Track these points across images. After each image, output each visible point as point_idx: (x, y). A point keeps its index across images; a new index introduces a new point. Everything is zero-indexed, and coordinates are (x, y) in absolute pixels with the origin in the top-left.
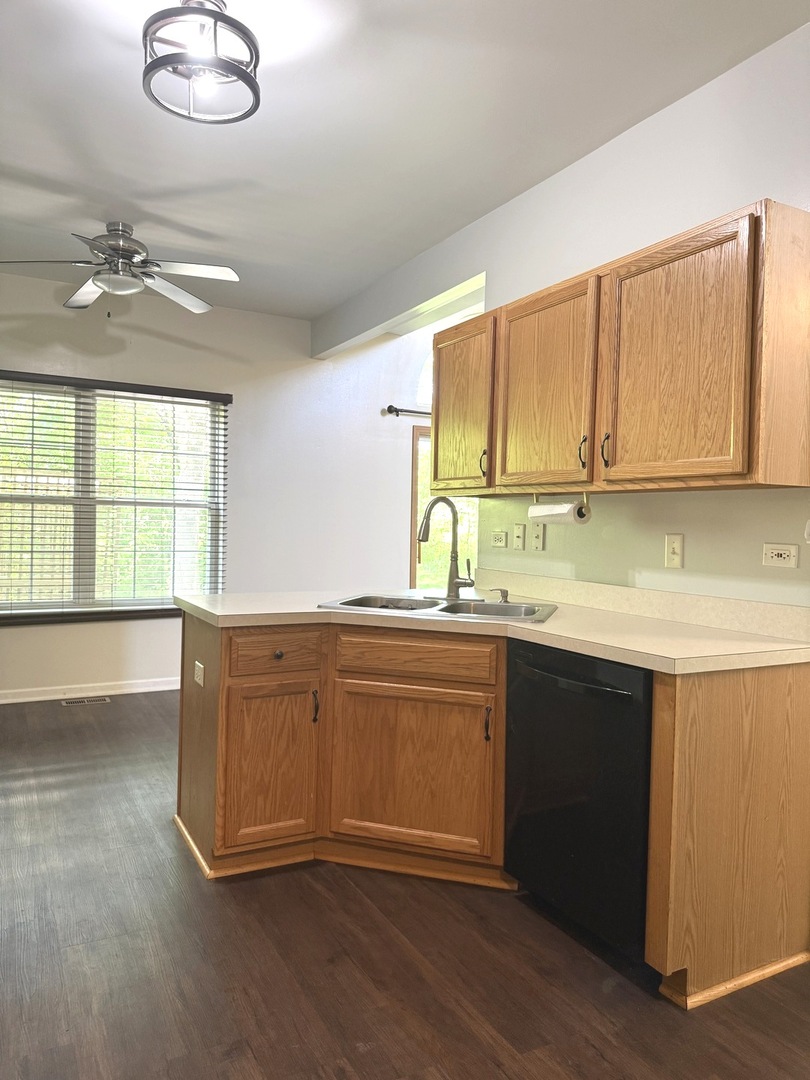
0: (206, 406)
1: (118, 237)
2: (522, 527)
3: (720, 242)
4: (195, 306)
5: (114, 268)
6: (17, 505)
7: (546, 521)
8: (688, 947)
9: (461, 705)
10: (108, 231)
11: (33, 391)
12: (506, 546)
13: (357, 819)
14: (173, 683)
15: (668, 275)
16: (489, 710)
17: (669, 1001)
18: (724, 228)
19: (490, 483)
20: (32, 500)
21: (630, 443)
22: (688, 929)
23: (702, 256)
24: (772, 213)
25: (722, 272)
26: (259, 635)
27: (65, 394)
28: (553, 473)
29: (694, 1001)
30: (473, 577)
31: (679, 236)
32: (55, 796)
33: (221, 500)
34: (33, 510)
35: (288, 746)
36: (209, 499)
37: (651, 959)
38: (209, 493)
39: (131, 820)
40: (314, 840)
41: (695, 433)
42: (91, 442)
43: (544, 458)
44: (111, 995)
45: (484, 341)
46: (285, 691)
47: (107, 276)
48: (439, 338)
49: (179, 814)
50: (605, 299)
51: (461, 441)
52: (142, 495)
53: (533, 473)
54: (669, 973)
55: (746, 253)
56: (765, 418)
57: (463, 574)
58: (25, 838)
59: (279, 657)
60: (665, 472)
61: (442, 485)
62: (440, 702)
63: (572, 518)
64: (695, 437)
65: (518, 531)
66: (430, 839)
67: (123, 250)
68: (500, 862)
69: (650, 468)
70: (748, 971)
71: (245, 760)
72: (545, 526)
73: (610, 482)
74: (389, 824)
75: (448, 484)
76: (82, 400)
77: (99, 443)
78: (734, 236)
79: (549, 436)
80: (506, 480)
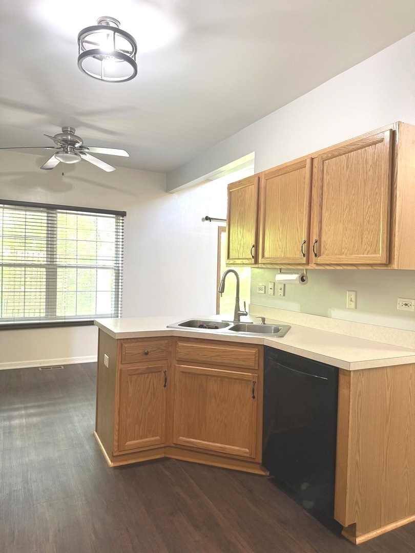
0: (113, 217)
1: (68, 134)
2: (273, 284)
3: (375, 143)
4: (107, 168)
5: (66, 150)
6: (17, 268)
7: (285, 282)
8: (357, 512)
9: (240, 380)
10: (63, 131)
11: (26, 211)
12: (265, 293)
13: (187, 437)
14: (94, 358)
15: (348, 159)
16: (254, 383)
17: (347, 540)
18: (377, 136)
19: (256, 262)
20: (25, 266)
21: (328, 245)
22: (357, 503)
23: (365, 150)
24: (401, 128)
25: (375, 159)
26: (136, 342)
27: (41, 212)
28: (288, 258)
29: (360, 540)
30: (247, 311)
31: (354, 139)
32: (34, 420)
33: (120, 265)
34: (25, 271)
35: (151, 399)
36: (115, 265)
37: (337, 517)
38: (114, 262)
39: (72, 435)
40: (165, 447)
41: (362, 242)
42: (55, 236)
43: (284, 251)
44: (59, 530)
45: (253, 189)
46: (149, 371)
47: (62, 154)
48: (231, 186)
49: (96, 431)
50: (315, 170)
51: (241, 239)
52: (81, 263)
53: (278, 258)
54: (346, 525)
55: (388, 150)
56: (398, 235)
57: (242, 309)
58: (18, 444)
59: (147, 354)
60: (346, 261)
61: (231, 262)
62: (230, 378)
63: (298, 282)
64: (362, 243)
65: (271, 286)
66: (224, 448)
67: (70, 141)
68: (260, 461)
69: (339, 258)
70: (389, 523)
71: (129, 407)
72: (284, 285)
73: (318, 264)
74: (203, 440)
75: (235, 261)
76: (50, 215)
77: (59, 237)
78: (382, 141)
79: (286, 240)
80: (264, 261)
